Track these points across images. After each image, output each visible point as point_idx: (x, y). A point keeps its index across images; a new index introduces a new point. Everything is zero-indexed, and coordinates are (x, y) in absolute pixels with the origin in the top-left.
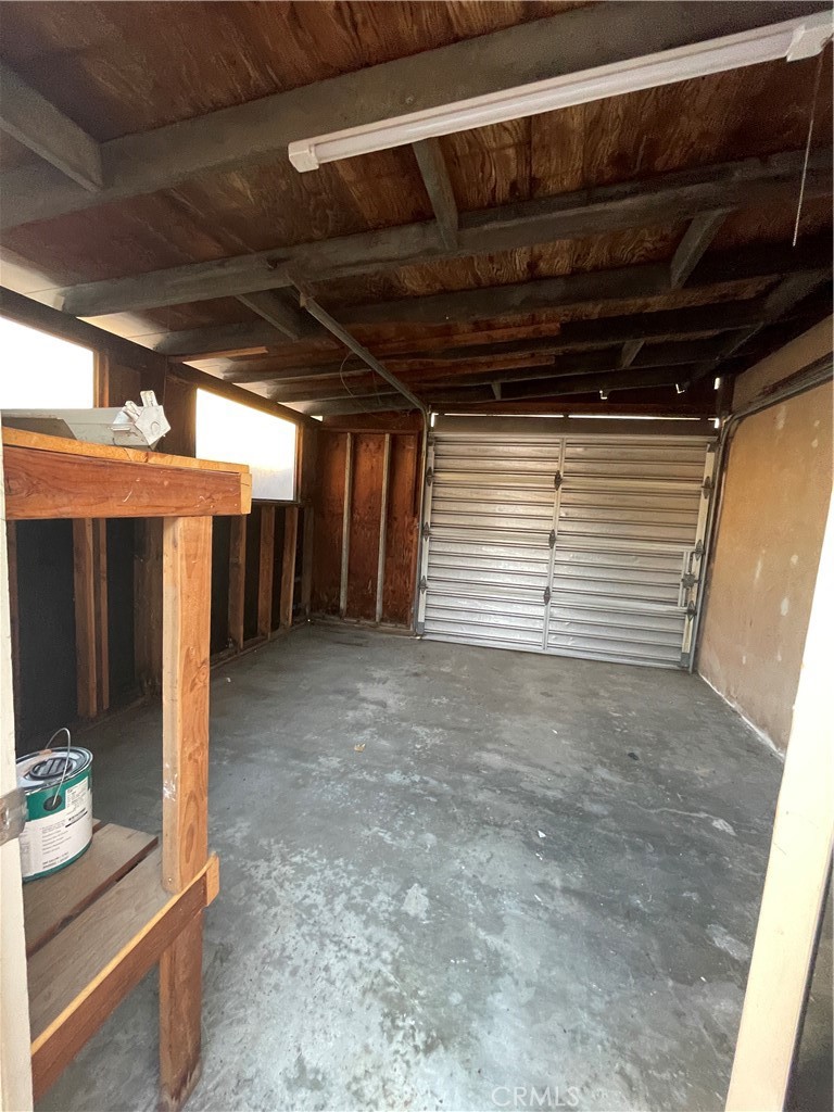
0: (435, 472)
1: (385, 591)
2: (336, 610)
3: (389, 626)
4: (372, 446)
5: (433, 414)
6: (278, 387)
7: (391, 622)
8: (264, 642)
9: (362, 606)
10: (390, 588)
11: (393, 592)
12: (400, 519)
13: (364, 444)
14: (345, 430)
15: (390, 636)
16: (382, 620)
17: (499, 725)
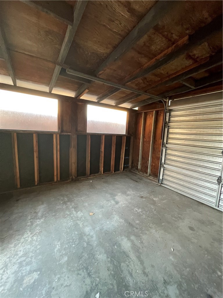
0: (169, 123)
1: (152, 166)
2: (137, 169)
3: (151, 178)
4: (151, 116)
5: (170, 101)
6: (116, 101)
7: (153, 176)
8: (112, 174)
9: (144, 169)
10: (154, 164)
11: (154, 166)
12: (158, 140)
13: (148, 115)
14: (142, 112)
15: (150, 181)
16: (150, 175)
17: (148, 230)
